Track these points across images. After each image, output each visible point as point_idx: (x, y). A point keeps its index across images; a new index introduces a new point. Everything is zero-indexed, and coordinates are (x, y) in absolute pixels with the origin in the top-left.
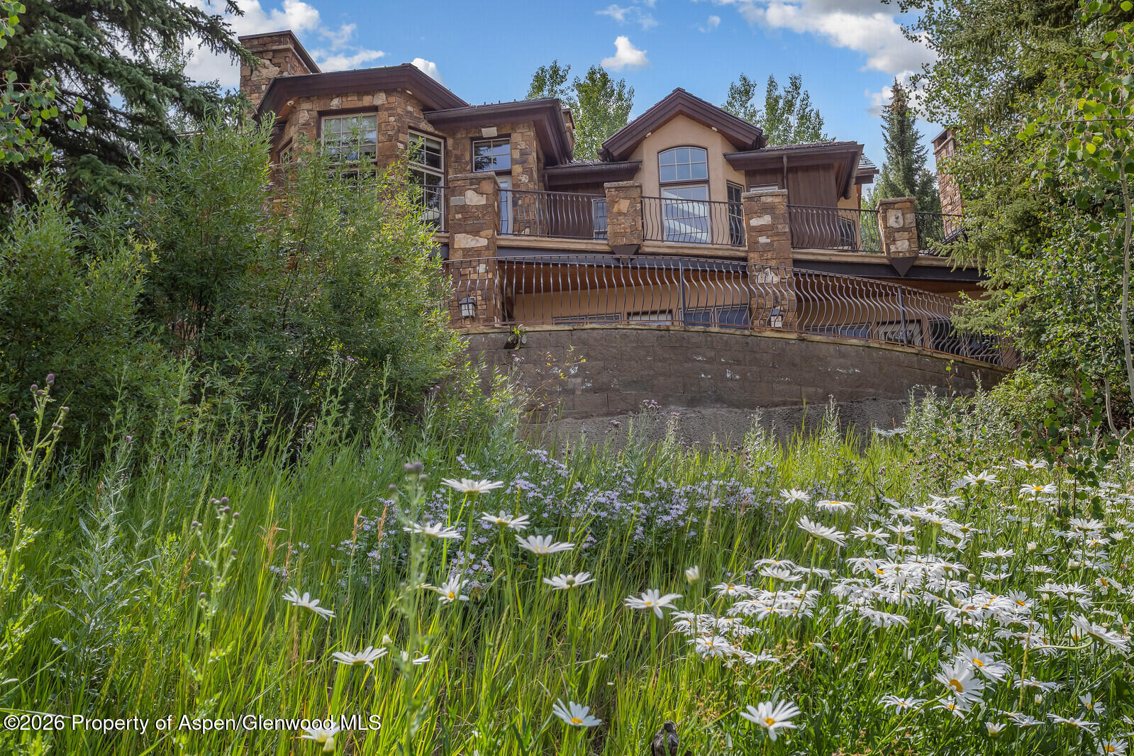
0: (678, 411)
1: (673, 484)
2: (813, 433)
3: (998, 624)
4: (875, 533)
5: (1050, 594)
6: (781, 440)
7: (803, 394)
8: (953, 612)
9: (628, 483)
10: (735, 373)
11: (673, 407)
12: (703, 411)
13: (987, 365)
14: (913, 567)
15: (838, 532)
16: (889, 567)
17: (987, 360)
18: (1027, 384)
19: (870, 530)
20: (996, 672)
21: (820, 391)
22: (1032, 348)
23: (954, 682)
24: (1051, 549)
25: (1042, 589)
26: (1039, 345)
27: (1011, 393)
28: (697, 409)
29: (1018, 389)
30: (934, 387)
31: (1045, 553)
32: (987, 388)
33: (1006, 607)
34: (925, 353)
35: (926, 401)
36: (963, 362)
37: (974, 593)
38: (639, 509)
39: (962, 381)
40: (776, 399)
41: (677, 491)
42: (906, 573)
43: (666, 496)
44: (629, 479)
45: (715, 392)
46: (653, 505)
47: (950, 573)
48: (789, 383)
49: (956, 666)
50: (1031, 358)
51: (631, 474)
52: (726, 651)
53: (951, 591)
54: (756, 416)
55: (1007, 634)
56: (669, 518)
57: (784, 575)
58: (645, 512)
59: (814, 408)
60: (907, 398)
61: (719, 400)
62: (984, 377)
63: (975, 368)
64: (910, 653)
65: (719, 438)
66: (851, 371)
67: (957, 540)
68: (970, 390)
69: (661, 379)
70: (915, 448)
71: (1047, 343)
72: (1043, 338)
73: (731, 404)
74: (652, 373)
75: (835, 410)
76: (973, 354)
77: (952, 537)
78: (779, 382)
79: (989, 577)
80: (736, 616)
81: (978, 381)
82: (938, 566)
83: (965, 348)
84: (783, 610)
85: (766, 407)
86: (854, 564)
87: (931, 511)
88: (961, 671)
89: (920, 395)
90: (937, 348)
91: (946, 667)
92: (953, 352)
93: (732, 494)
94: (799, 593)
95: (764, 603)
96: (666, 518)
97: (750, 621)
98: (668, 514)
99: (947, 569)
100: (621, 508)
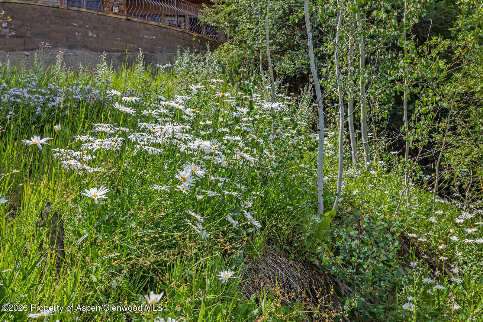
0: (63, 51)
1: (57, 87)
2: (131, 66)
3: (204, 153)
4: (152, 112)
5: (227, 140)
6: (115, 68)
7: (128, 47)
8: (184, 147)
9: (33, 85)
10: (93, 33)
11: (60, 49)
12: (77, 52)
13: (213, 40)
14: (168, 127)
15: (133, 110)
16: (158, 127)
17: (213, 38)
18: (229, 50)
19: (150, 111)
20: (201, 173)
21: (136, 46)
22: (232, 33)
23: (183, 178)
24: (231, 122)
25: (224, 138)
26: (235, 32)
27: (222, 53)
28: (73, 51)
29: (225, 52)
30: (189, 48)
31: (228, 124)
32: (212, 50)
33: (208, 146)
34: (185, 31)
35: (185, 55)
36: (202, 38)
37: (195, 140)
38: (38, 99)
39: (201, 47)
40: (115, 49)
41: (60, 90)
42: (165, 130)
43: (54, 93)
44: (34, 83)
45: (83, 42)
46: (46, 97)
47: (184, 130)
48: (121, 41)
49: (184, 171)
50: (231, 38)
51: (35, 80)
52: (79, 166)
53: (185, 139)
54: (103, 56)
55: (207, 157)
56: (55, 104)
57: (107, 130)
58: (42, 100)
59: (133, 55)
60: (176, 53)
61: (85, 47)
62: (211, 45)
63: (207, 40)
64: (166, 167)
65: (83, 65)
66: (151, 37)
67: (190, 117)
68: (204, 51)
69: (54, 34)
70: (177, 76)
71: (239, 31)
72: (237, 29)
73: (91, 50)
74: (49, 30)
75: (142, 56)
76: (207, 34)
77: (188, 115)
78: (116, 40)
79: (203, 133)
80: (84, 150)
81: (208, 47)
82: (179, 127)
83: (203, 31)
84: (106, 147)
85: (109, 52)
86: (141, 125)
87: (177, 103)
88: (186, 173)
89: (182, 52)
90: (191, 30)
91: (180, 172)
92: (198, 32)
93: (88, 93)
94: (114, 139)
95: (96, 144)
96: (53, 104)
97: (90, 152)
98: (54, 101)
99: (183, 128)
100: (29, 98)
